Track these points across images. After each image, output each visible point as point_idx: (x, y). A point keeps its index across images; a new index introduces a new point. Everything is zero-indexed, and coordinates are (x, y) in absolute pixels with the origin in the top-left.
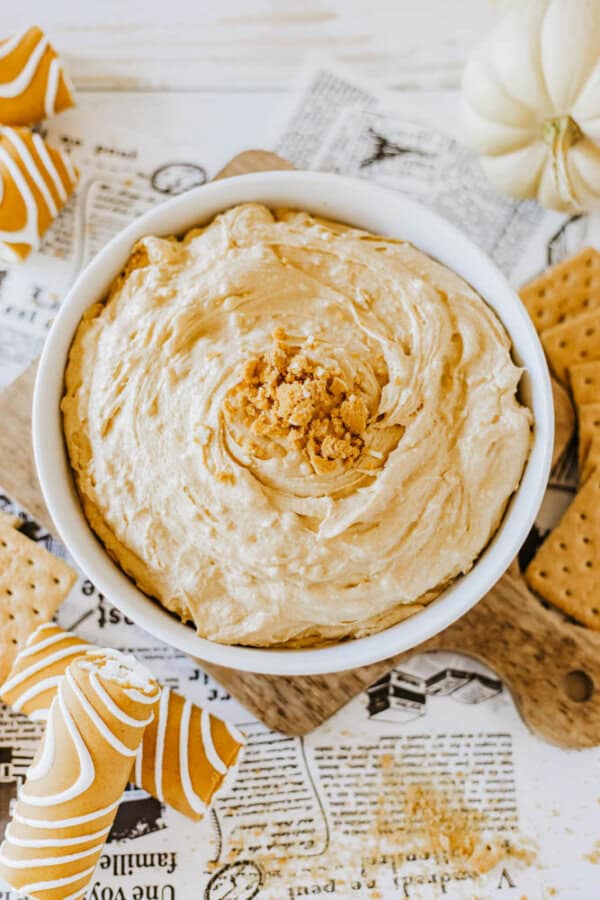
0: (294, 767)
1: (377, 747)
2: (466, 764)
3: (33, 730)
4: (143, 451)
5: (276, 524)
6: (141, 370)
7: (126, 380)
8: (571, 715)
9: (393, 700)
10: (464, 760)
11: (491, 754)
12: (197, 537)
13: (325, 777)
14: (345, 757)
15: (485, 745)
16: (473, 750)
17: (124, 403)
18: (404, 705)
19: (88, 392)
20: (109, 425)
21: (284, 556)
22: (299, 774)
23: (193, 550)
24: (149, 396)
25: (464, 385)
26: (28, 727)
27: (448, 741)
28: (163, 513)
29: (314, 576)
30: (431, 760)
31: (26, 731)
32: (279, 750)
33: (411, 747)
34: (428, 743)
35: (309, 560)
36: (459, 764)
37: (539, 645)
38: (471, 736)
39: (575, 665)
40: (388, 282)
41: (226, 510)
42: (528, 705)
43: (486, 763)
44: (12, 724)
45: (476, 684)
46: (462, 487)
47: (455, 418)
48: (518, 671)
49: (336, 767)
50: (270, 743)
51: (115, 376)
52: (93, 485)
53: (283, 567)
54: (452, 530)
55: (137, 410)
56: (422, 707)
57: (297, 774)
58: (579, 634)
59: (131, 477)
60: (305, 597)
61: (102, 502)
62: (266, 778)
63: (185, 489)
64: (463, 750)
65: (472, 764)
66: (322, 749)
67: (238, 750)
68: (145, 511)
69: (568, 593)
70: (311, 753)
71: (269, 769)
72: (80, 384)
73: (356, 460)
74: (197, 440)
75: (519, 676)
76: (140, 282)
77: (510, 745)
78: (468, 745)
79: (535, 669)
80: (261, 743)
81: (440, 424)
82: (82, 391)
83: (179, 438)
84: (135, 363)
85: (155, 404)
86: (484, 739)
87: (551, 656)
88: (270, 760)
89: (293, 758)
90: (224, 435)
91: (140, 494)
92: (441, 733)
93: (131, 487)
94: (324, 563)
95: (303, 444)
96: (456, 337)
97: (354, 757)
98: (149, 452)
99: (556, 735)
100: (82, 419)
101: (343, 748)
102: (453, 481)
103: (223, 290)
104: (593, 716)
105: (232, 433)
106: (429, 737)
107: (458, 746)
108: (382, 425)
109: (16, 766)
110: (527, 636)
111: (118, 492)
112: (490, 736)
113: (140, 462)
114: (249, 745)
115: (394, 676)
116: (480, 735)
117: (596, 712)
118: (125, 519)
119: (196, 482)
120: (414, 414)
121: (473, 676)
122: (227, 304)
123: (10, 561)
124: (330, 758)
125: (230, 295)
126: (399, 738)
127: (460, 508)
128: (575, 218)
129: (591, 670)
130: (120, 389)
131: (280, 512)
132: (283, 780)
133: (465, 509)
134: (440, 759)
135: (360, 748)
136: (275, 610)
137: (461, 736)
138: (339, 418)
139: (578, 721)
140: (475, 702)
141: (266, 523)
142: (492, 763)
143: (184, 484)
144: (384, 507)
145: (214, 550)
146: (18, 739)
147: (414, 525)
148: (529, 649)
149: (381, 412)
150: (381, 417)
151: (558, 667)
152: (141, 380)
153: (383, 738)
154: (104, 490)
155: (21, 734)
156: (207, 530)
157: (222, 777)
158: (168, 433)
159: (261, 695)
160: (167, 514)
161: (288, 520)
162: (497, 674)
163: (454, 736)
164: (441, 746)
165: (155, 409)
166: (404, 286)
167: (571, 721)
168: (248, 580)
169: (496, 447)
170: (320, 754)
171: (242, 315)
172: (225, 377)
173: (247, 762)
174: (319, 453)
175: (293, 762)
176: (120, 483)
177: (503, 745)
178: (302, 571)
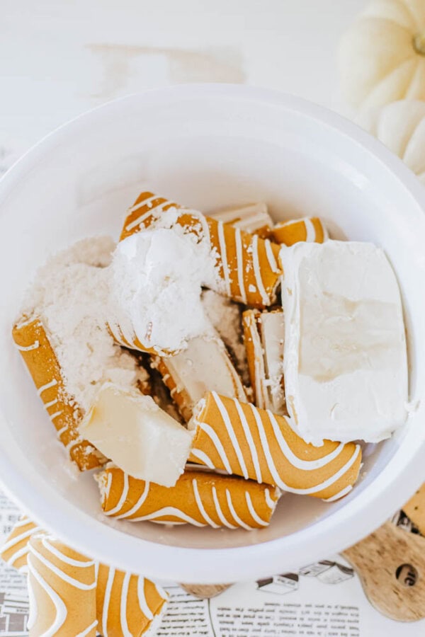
0: (202, 620)
1: (262, 611)
2: (325, 627)
3: (20, 582)
8: (401, 595)
9: (275, 578)
10: (324, 624)
11: (343, 621)
13: (224, 629)
14: (239, 616)
15: (340, 614)
16: (330, 617)
18: (283, 581)
22: (206, 626)
26: (18, 579)
27: (312, 610)
30: (301, 623)
31: (15, 582)
32: (193, 608)
33: (287, 612)
34: (299, 610)
36: (319, 627)
37: (381, 544)
38: (329, 607)
39: (406, 559)
42: (371, 586)
43: (339, 627)
44: (6, 576)
45: (335, 569)
48: (365, 561)
49: (232, 623)
50: (187, 602)
56: (296, 583)
57: (203, 626)
58: (410, 538)
62: (182, 627)
64: (323, 617)
65: (329, 627)
66: (223, 609)
67: (163, 604)
70: (215, 612)
71: (185, 621)
75: (366, 565)
77: (357, 615)
78: (327, 614)
79: (377, 560)
80: (180, 602)
86: (339, 610)
87: (388, 551)
88: (185, 614)
89: (201, 614)
92: (308, 603)
97: (245, 617)
99: (389, 609)
101: (237, 610)
104: (417, 597)
106: (299, 606)
107: (320, 613)
109: (6, 606)
110: (373, 536)
112: (343, 608)
114: (171, 602)
116: (336, 607)
117: (420, 595)
121: (333, 564)
124: (228, 616)
126: (278, 605)
129: (417, 564)
132: (194, 630)
134: (306, 622)
135: (250, 610)
137: (323, 606)
139: (406, 601)
140: (334, 583)
142: (344, 627)
146: (9, 587)
148: (373, 546)
151: (394, 560)
153: (267, 604)
155: (12, 584)
157: (150, 622)
162: (350, 563)
163: (317, 606)
164: (308, 612)
167: (401, 600)
170: (220, 612)
173: (169, 615)
175: (202, 617)
177: (352, 615)
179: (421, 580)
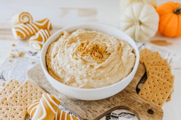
4: (61, 58)
5: (86, 67)
6: (61, 47)
7: (58, 49)
9: (111, 118)
12: (70, 72)
17: (58, 52)
18: (114, 119)
19: (51, 52)
20: (55, 56)
21: (87, 72)
23: (70, 74)
24: (63, 50)
25: (122, 50)
28: (64, 68)
29: (93, 76)
35: (92, 73)
37: (142, 105)
39: (150, 108)
40: (108, 37)
41: (76, 65)
42: (140, 115)
45: (129, 115)
46: (122, 64)
47: (121, 54)
48: (138, 109)
51: (56, 48)
52: (51, 65)
53: (87, 74)
54: (121, 71)
55: (60, 52)
56: (118, 119)
58: (150, 103)
59: (58, 63)
60: (92, 81)
61: (52, 67)
63: (69, 63)
68: (61, 68)
69: (147, 98)
72: (50, 51)
73: (101, 58)
74: (71, 54)
76: (62, 37)
79: (141, 109)
81: (118, 54)
82: (50, 52)
83: (68, 55)
84: (60, 46)
85: (64, 51)
87: (144, 107)
90: (76, 53)
91: (60, 65)
93: (58, 65)
94: (95, 74)
95: (91, 54)
96: (120, 44)
98: (62, 58)
100: (50, 56)
102: (121, 63)
103: (77, 35)
105: (78, 53)
108: (107, 53)
110: (139, 103)
111: (56, 65)
113: (60, 60)
115: (111, 113)
117: (155, 116)
118: (57, 70)
119: (71, 61)
120: (112, 52)
121: (128, 114)
122: (78, 38)
123: (33, 89)
125: (78, 36)
127: (122, 68)
128: (144, 45)
129: (153, 109)
130: (57, 50)
131: (87, 65)
133: (123, 68)
136: (86, 84)
138: (98, 50)
140: (129, 118)
141: (84, 67)
143: (68, 62)
144: (107, 64)
145: (73, 73)
147: (113, 68)
148: (139, 105)
149: (106, 51)
150: (106, 52)
151: (146, 108)
152: (61, 48)
154: (53, 65)
156: (72, 69)
158: (66, 55)
159: (83, 113)
160: (65, 68)
161: (88, 66)
165: (64, 52)
166: (110, 37)
167: (150, 118)
168: (80, 78)
169: (129, 58)
171: (80, 39)
172: (77, 45)
174: (94, 55)
176: (56, 64)
178: (91, 75)
179: (155, 113)
